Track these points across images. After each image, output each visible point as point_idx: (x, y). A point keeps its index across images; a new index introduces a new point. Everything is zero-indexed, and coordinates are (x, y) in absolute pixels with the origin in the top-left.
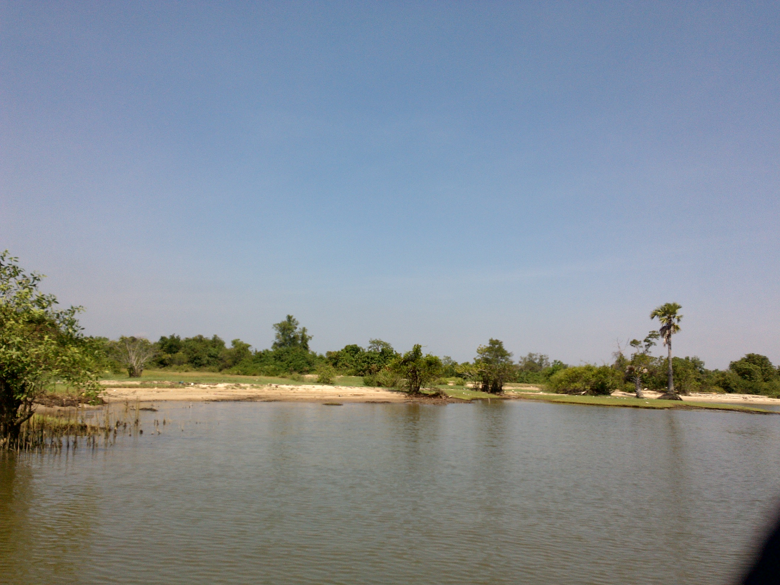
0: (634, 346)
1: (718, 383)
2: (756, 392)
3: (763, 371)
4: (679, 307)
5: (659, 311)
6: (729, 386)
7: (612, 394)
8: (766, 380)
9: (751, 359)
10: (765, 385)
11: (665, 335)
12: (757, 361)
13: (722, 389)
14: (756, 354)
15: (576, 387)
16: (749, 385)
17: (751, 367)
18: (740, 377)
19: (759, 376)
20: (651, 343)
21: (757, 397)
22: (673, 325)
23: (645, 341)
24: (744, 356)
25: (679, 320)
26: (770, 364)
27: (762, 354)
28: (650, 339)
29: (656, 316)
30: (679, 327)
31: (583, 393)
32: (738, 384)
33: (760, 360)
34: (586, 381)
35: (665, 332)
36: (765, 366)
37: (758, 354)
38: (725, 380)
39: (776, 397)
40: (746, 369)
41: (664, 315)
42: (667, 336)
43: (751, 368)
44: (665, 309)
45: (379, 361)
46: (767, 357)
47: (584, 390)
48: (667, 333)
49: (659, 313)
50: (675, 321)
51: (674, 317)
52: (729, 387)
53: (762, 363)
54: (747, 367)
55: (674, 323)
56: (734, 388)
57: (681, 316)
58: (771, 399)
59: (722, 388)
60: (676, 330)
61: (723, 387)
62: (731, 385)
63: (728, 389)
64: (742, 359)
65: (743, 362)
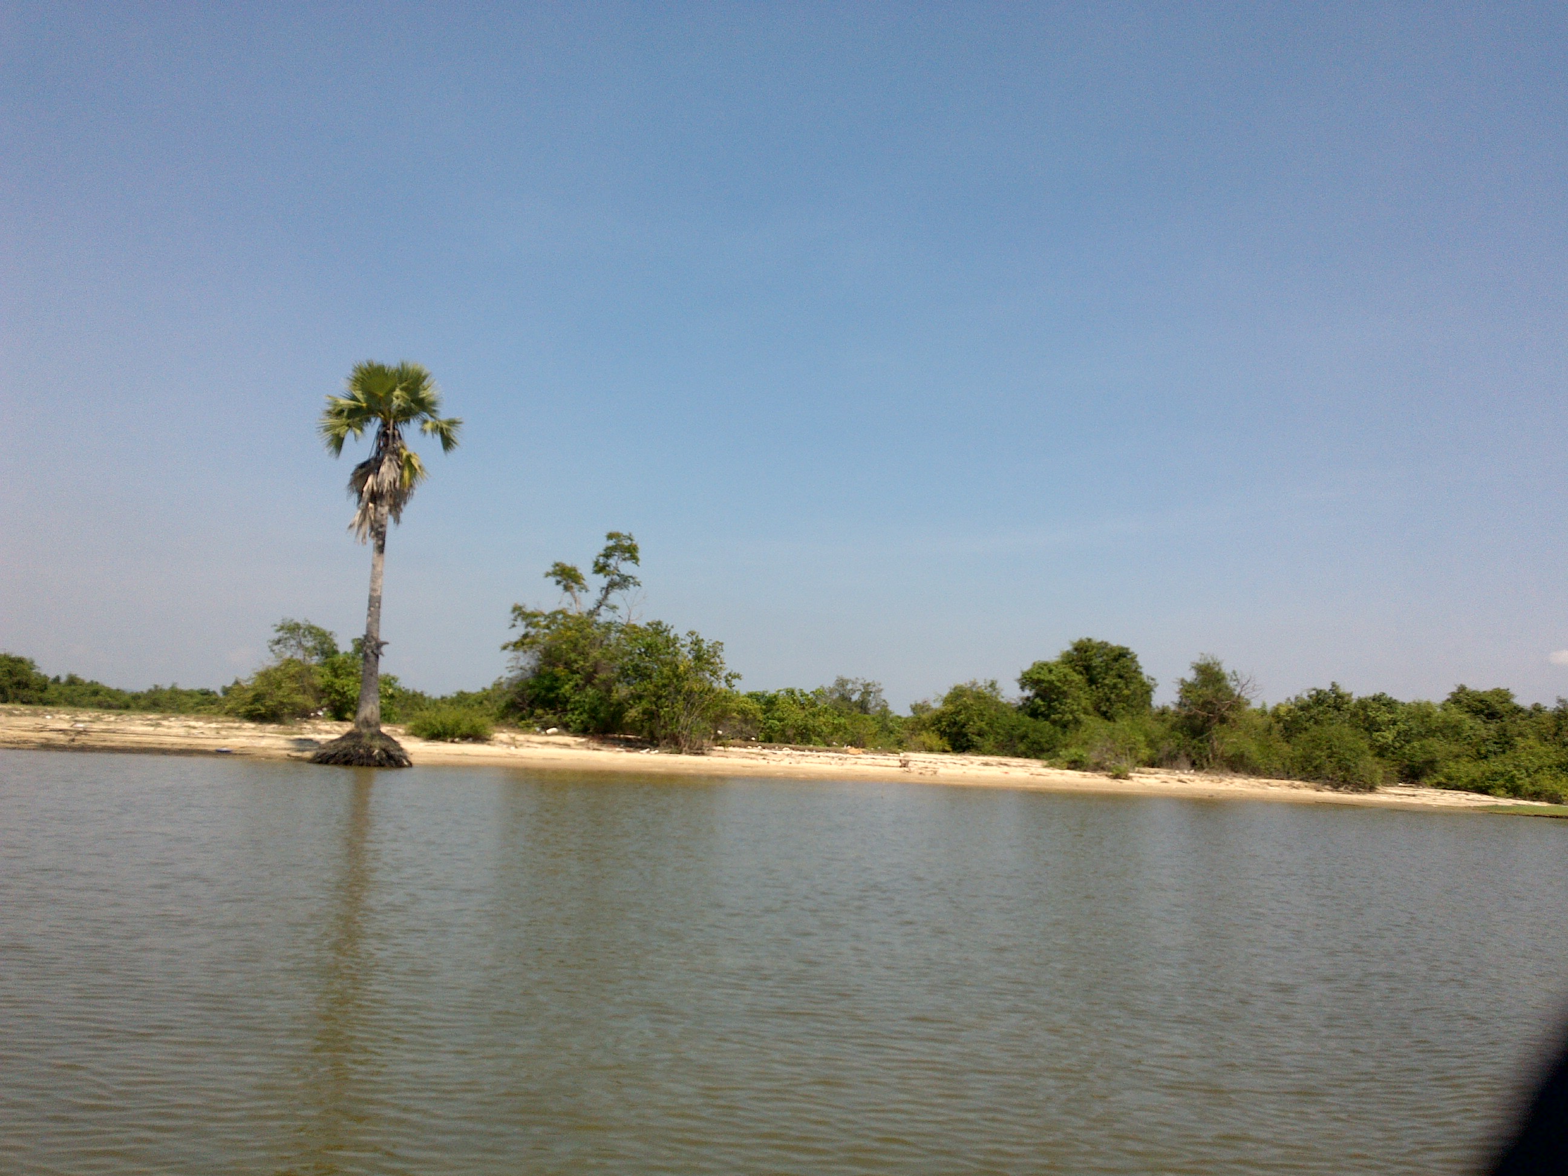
9: (1081, 655)
20: (620, 579)
35: (364, 481)
42: (369, 495)
48: (373, 484)
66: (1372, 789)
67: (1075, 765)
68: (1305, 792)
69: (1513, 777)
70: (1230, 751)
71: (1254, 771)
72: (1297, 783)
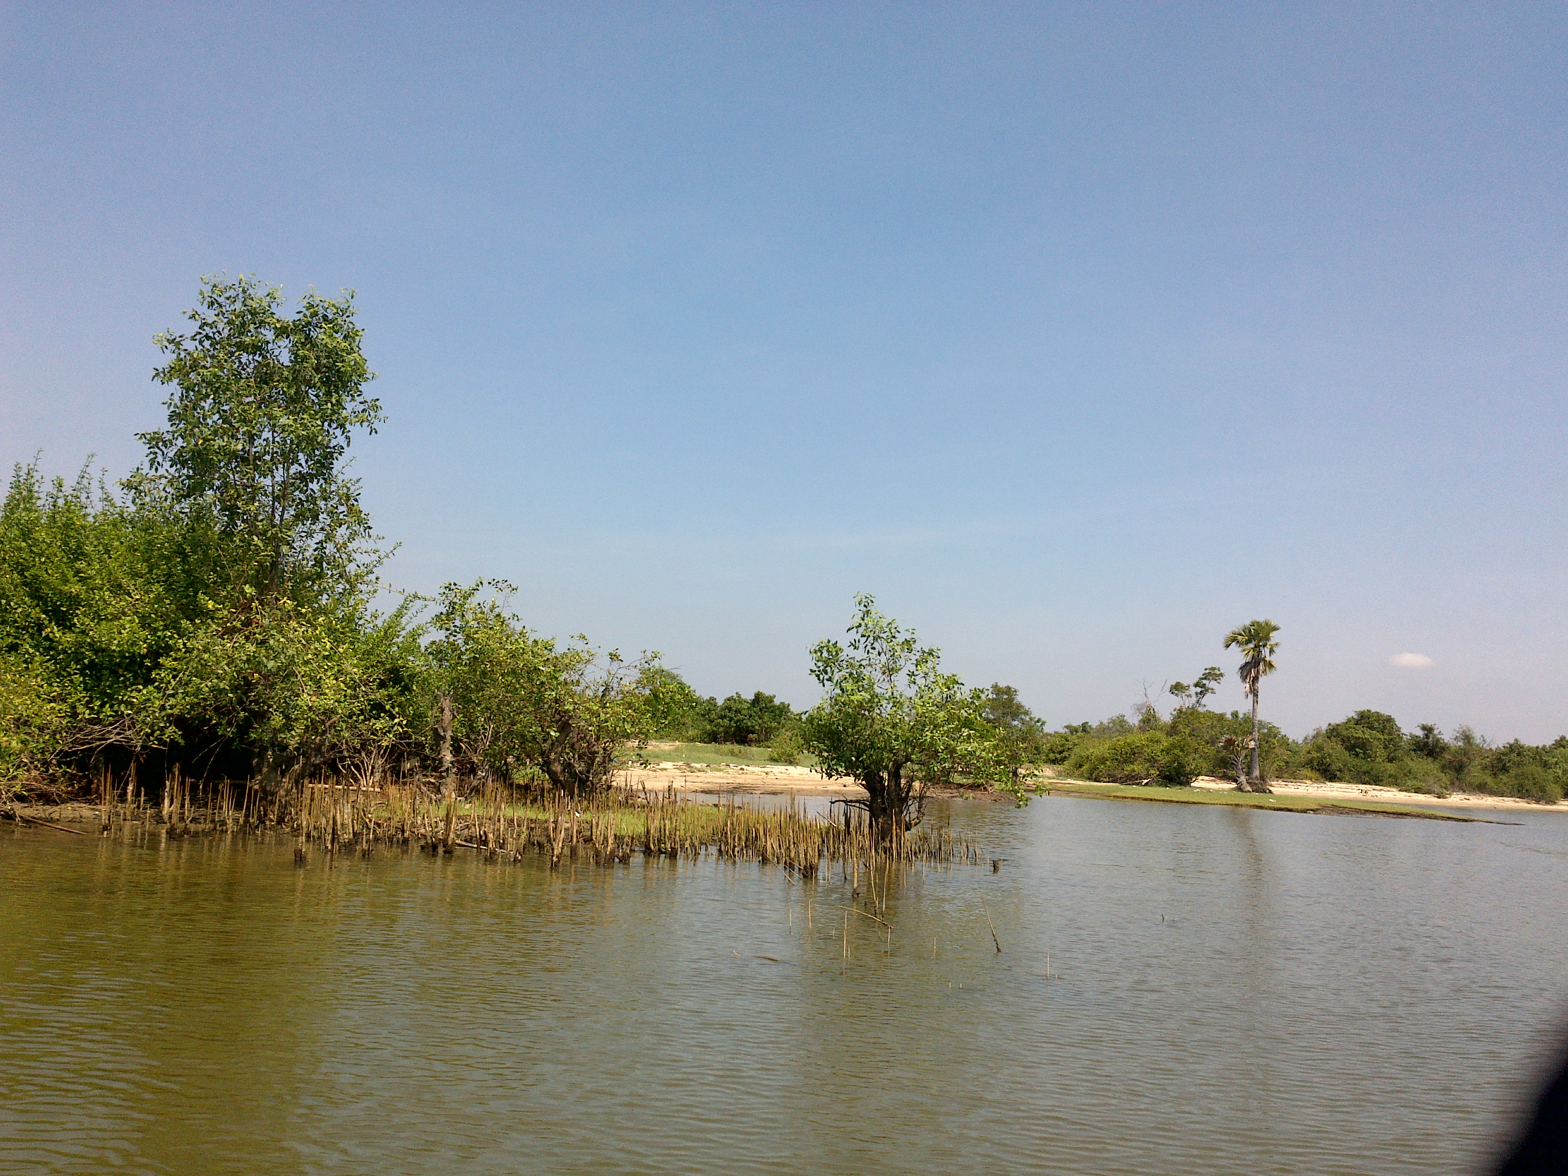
0: (1177, 695)
1: (1309, 764)
2: (1376, 780)
3: (1387, 742)
4: (1275, 629)
5: (1240, 634)
6: (1330, 768)
7: (1192, 784)
8: (1391, 760)
9: (1365, 719)
10: (1391, 768)
11: (1248, 678)
12: (1376, 725)
13: (1317, 775)
14: (1373, 710)
15: (1134, 771)
16: (1364, 768)
17: (1367, 734)
18: (1347, 753)
19: (1380, 753)
20: (1207, 690)
21: (1381, 790)
22: (1265, 661)
23: (1196, 685)
24: (1352, 714)
25: (1271, 651)
26: (1399, 729)
27: (1385, 711)
28: (1204, 681)
29: (1234, 643)
30: (1272, 663)
31: (1146, 781)
32: (1344, 766)
33: (1381, 722)
34: (1149, 761)
35: (1249, 672)
36: (1390, 734)
37: (1378, 711)
38: (1323, 757)
39: (1412, 790)
40: (1357, 738)
41: (1248, 642)
42: (1252, 679)
43: (1367, 736)
44: (1250, 631)
45: (751, 716)
46: (1393, 716)
47: (1148, 776)
48: (1253, 673)
49: (1240, 637)
50: (1265, 652)
51: (1264, 646)
52: (1330, 771)
53: (1384, 727)
54: (1360, 735)
55: (1265, 657)
56: (1338, 773)
57: (1277, 645)
58: (1404, 793)
60: (1268, 669)
61: (1320, 771)
62: (1334, 767)
64: (1349, 721)
65: (1352, 724)
66: (1555, 803)
67: (1417, 791)
68: (1522, 804)
70: (1477, 781)
71: (1492, 793)
72: (1517, 799)
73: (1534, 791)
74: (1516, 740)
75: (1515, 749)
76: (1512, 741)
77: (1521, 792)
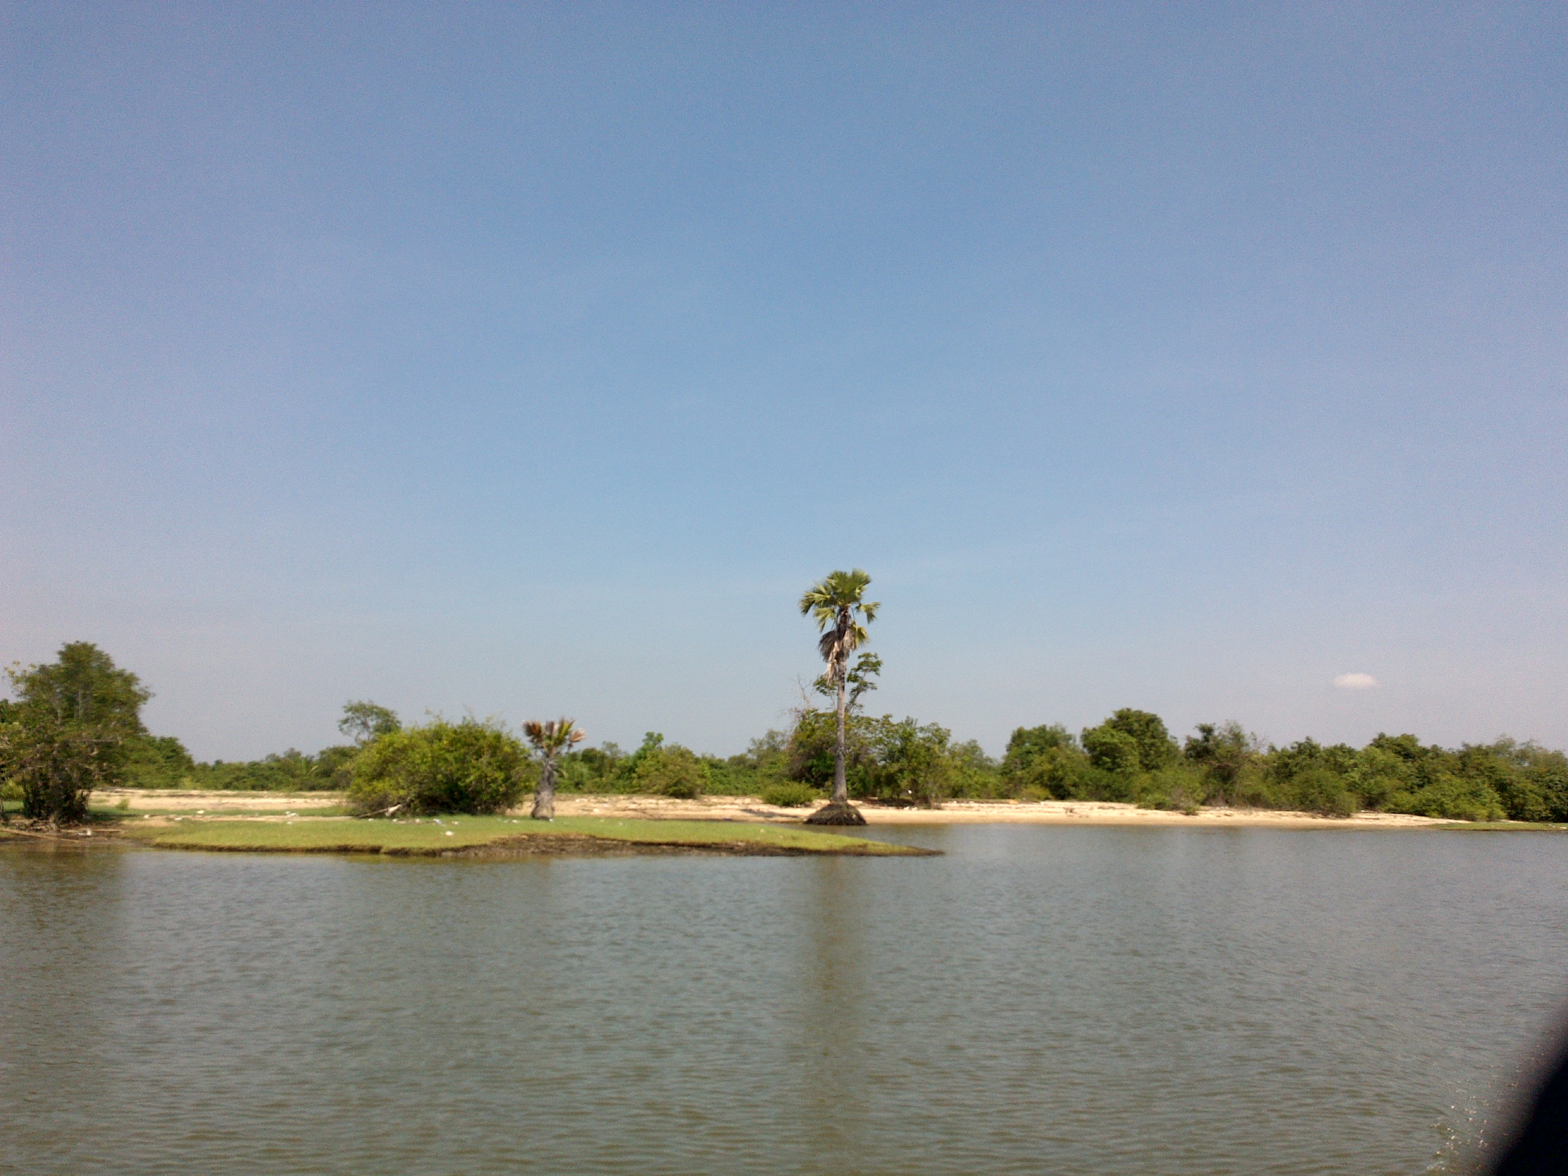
0: (825, 693)
1: (1040, 778)
3: (1147, 748)
4: (866, 581)
5: (820, 592)
6: (1062, 783)
8: (1147, 769)
9: (1124, 721)
10: (1144, 779)
11: (831, 654)
12: (1135, 726)
13: (1046, 792)
14: (1134, 709)
16: (1104, 782)
17: (1120, 739)
18: (1091, 763)
19: (1133, 759)
22: (852, 628)
24: (1111, 716)
25: (870, 616)
26: (1164, 733)
27: (1148, 709)
28: (860, 673)
29: (813, 606)
30: (864, 633)
32: (1081, 780)
33: (1142, 723)
35: (832, 647)
36: (1152, 737)
37: (1140, 709)
39: (1153, 807)
40: (1105, 744)
41: (830, 603)
42: (835, 655)
43: (1116, 740)
44: (832, 587)
46: (1159, 716)
48: (836, 648)
49: (820, 597)
50: (858, 619)
51: (855, 608)
52: (1062, 787)
53: (1146, 729)
54: (1112, 740)
55: (854, 623)
57: (876, 605)
59: (1047, 790)
60: (857, 640)
61: (1050, 787)
62: (1067, 782)
63: (1061, 791)
64: (1106, 723)
65: (1107, 728)
66: (1348, 816)
67: (1159, 806)
68: (1304, 819)
69: (1442, 803)
70: (1249, 792)
71: (1268, 806)
72: (1299, 813)
73: (1320, 801)
74: (1308, 738)
75: (1307, 750)
76: (1303, 740)
77: (1305, 804)
